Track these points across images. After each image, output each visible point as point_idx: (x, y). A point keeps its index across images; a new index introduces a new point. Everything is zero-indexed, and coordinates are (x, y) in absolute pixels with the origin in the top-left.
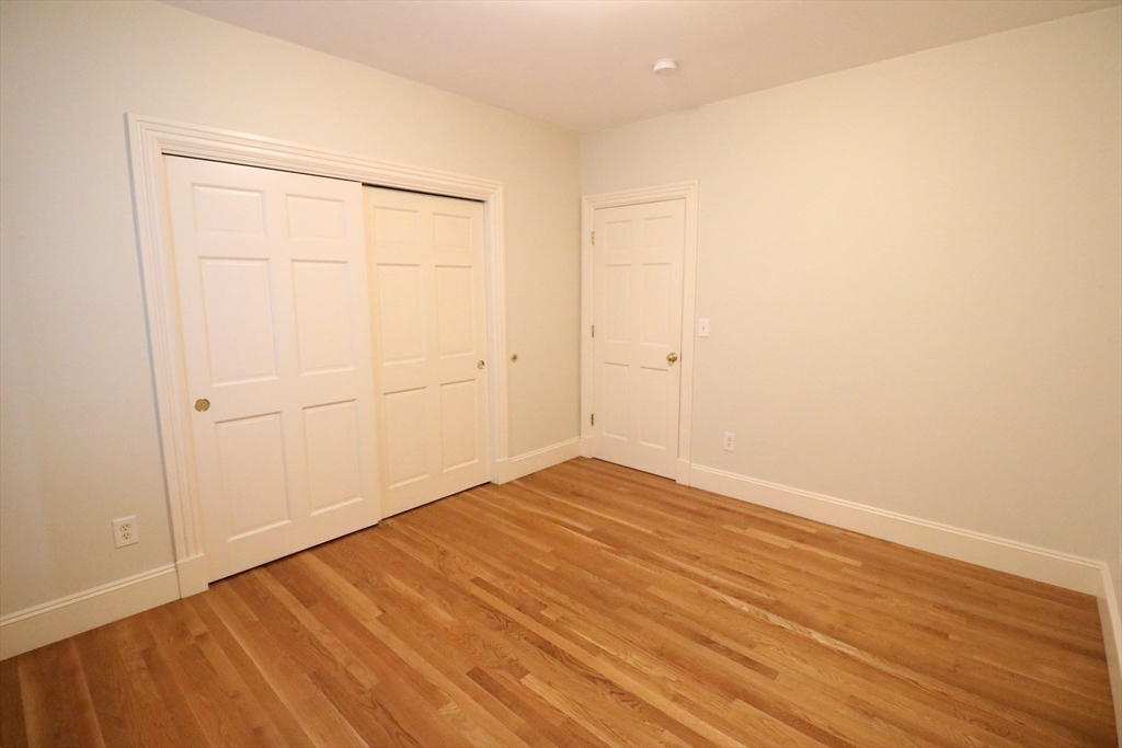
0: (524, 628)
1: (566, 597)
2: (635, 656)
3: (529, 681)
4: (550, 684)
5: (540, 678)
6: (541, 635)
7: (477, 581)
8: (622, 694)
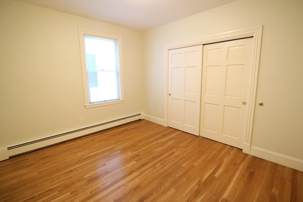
0: (152, 161)
1: (167, 168)
2: (138, 181)
3: (134, 162)
4: (132, 165)
5: (134, 164)
6: (149, 164)
7: (174, 153)
8: (125, 177)
